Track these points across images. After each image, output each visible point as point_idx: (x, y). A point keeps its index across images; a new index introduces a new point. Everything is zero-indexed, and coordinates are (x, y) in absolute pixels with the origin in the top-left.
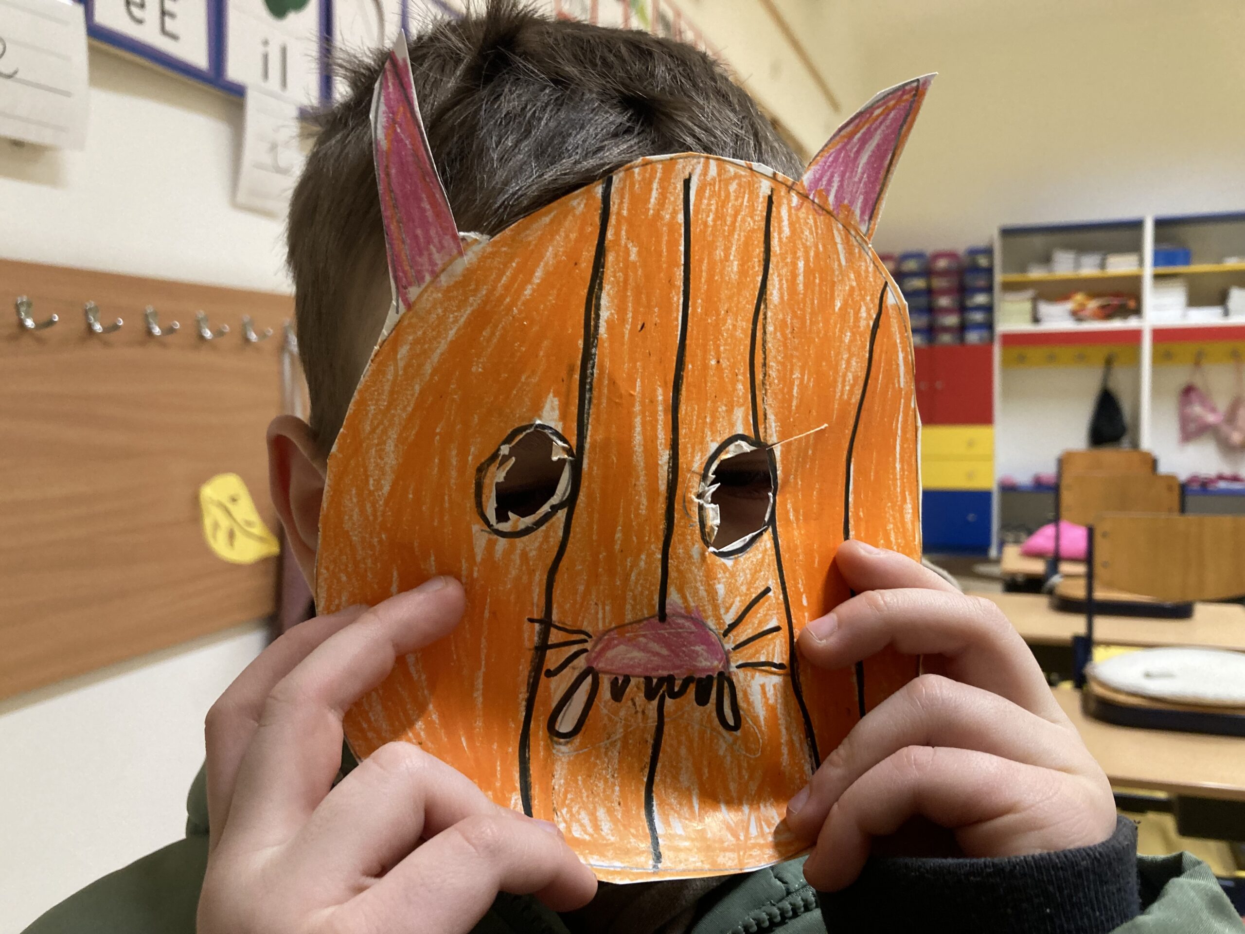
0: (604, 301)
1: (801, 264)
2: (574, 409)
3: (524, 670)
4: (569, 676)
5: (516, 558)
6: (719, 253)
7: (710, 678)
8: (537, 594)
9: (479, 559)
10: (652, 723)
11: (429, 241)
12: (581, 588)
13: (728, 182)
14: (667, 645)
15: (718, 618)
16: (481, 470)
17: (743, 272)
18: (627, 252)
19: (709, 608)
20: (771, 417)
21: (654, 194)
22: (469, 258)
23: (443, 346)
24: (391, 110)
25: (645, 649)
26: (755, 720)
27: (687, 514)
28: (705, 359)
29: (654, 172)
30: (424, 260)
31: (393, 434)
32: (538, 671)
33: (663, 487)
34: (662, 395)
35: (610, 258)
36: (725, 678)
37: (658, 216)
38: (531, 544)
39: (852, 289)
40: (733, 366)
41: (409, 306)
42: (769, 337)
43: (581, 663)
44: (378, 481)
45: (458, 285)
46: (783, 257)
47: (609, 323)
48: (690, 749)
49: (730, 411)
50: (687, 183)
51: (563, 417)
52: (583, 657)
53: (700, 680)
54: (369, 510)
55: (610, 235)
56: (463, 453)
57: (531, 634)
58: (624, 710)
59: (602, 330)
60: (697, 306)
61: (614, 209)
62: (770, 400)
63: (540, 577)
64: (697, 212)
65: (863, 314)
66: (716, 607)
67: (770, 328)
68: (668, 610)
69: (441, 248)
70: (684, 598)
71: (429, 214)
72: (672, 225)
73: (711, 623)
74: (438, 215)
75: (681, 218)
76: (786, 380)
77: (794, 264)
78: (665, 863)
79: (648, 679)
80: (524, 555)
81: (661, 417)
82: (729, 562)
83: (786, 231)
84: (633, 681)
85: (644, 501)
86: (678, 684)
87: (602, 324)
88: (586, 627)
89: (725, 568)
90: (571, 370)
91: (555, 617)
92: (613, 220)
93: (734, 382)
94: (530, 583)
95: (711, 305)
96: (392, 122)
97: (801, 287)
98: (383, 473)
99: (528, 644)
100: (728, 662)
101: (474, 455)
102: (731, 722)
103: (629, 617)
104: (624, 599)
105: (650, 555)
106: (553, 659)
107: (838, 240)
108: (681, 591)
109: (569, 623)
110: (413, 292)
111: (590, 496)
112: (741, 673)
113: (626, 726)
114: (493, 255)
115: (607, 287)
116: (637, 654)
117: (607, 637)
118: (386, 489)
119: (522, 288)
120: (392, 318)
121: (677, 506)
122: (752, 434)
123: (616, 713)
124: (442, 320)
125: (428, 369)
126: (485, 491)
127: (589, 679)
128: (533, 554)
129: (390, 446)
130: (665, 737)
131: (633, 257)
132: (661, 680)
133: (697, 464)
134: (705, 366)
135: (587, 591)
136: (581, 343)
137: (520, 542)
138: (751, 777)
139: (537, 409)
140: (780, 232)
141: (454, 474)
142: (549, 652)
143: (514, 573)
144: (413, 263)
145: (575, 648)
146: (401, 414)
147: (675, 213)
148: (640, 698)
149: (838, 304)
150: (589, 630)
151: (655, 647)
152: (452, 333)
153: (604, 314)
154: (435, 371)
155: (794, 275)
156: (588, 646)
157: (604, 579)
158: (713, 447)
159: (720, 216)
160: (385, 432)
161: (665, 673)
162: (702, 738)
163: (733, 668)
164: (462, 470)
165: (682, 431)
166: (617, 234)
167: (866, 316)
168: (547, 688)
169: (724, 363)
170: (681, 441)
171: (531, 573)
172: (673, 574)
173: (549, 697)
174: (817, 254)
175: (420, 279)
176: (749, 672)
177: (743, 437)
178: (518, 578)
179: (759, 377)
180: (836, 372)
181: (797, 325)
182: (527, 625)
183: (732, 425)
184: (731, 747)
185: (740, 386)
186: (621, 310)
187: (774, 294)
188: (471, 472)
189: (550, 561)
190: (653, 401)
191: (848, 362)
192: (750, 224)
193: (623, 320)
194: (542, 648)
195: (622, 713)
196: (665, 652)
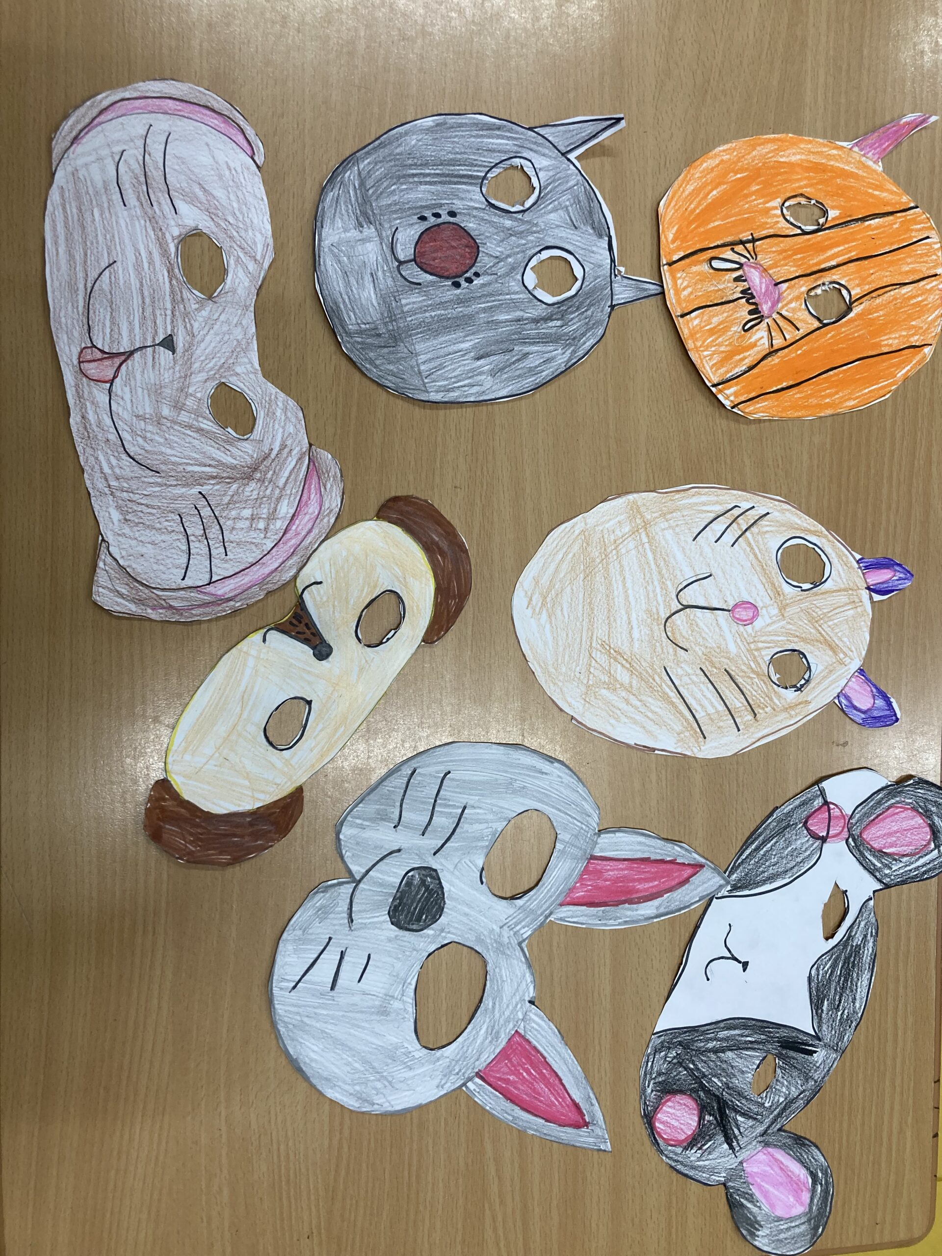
0: (877, 220)
1: (920, 299)
2: (837, 222)
3: (729, 239)
4: (736, 257)
5: (775, 219)
6: (909, 260)
7: (760, 312)
8: (765, 233)
9: (767, 205)
10: (731, 298)
11: (875, 149)
12: (774, 249)
13: (935, 254)
14: (767, 290)
15: (783, 307)
16: (802, 195)
17: (907, 272)
18: (895, 223)
19: (784, 303)
20: (862, 307)
21: (919, 226)
22: (874, 166)
23: (841, 166)
24: (912, 121)
25: (761, 283)
26: (750, 338)
27: (816, 280)
28: (872, 268)
29: (926, 223)
30: (868, 149)
31: (803, 157)
32: (732, 245)
33: (823, 266)
34: (853, 254)
35: (891, 218)
36: (762, 318)
37: (912, 230)
38: (783, 223)
39: (922, 328)
40: (873, 281)
41: (851, 149)
42: (889, 294)
43: (743, 260)
44: (784, 156)
45: (863, 164)
46: (919, 289)
47: (870, 225)
48: (727, 317)
49: (858, 285)
50: (928, 237)
51: (833, 219)
52: (746, 260)
53: (757, 309)
54: (770, 155)
55: (899, 215)
56: (806, 186)
57: (746, 236)
58: (732, 285)
59: (867, 223)
60: (888, 258)
61: (908, 213)
62: (868, 303)
63: (771, 232)
64: (920, 245)
65: (916, 338)
66: (786, 305)
67: (892, 293)
68: (779, 286)
69: (874, 154)
70: (786, 290)
71: (884, 146)
72: (911, 237)
73: (780, 305)
74: (884, 149)
75: (915, 240)
76: (877, 309)
77: (918, 296)
78: (681, 320)
79: (749, 289)
80: (777, 222)
81: (847, 256)
82: (803, 306)
83: (928, 287)
84: (745, 283)
85: (815, 261)
86: (753, 301)
87: (870, 222)
88: (759, 257)
89: (801, 305)
90: (850, 216)
91: (757, 243)
92: (904, 214)
93: (869, 283)
94: (768, 228)
95: (891, 263)
96: (908, 123)
97: (912, 302)
98: (788, 157)
99: (741, 236)
100: (768, 317)
101: (807, 191)
102: (746, 328)
103: (771, 272)
104: (777, 267)
105: (796, 271)
106: (740, 248)
107: (936, 313)
108: (788, 288)
109: (757, 250)
110: (856, 149)
111: (809, 240)
112: (765, 325)
113: (724, 288)
114: (877, 174)
115: (881, 220)
116: (757, 281)
117: (758, 266)
118: (782, 160)
119: (871, 188)
120: (844, 144)
121: (817, 275)
122: (853, 299)
123: (729, 282)
124: (850, 162)
125: (832, 163)
126: (795, 199)
127: (738, 266)
128: (779, 225)
129: (798, 157)
130: (728, 305)
131: (895, 226)
132: (751, 294)
133: (835, 278)
134: (869, 269)
135: (774, 252)
136: (860, 216)
137: (781, 219)
138: (726, 346)
139: (833, 208)
140: (927, 284)
141: (797, 185)
142: (741, 246)
143: (769, 220)
144: (866, 146)
145: (748, 255)
146: (812, 158)
147: (915, 237)
148: (740, 289)
149: (913, 323)
150: (758, 258)
151: (764, 286)
152: (846, 168)
153: (872, 222)
154: (832, 166)
155: (914, 297)
156: (752, 260)
157: (781, 257)
158: (843, 282)
159: (921, 255)
160: (803, 153)
161: (755, 294)
162: (735, 319)
163: (767, 320)
164: (800, 187)
165: (844, 267)
166: (900, 217)
167: (915, 340)
168: (726, 251)
169: (873, 276)
170: (841, 268)
171: (771, 228)
172: (793, 282)
173: (723, 253)
174: (927, 305)
175: (861, 150)
176: (766, 329)
177: (850, 295)
178: (766, 223)
179: (874, 295)
180: (889, 333)
181: (898, 305)
182: (749, 233)
183: (853, 288)
184: (736, 332)
185: (867, 287)
186: (876, 228)
187: (905, 290)
188: (800, 191)
189: (779, 233)
190: (850, 252)
191: (895, 338)
192: (924, 269)
193: (873, 230)
194: (742, 243)
195: (729, 285)
196: (763, 291)
